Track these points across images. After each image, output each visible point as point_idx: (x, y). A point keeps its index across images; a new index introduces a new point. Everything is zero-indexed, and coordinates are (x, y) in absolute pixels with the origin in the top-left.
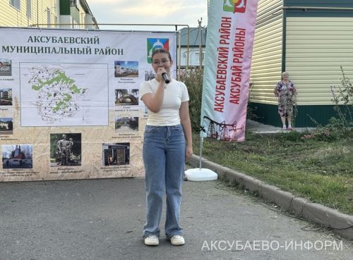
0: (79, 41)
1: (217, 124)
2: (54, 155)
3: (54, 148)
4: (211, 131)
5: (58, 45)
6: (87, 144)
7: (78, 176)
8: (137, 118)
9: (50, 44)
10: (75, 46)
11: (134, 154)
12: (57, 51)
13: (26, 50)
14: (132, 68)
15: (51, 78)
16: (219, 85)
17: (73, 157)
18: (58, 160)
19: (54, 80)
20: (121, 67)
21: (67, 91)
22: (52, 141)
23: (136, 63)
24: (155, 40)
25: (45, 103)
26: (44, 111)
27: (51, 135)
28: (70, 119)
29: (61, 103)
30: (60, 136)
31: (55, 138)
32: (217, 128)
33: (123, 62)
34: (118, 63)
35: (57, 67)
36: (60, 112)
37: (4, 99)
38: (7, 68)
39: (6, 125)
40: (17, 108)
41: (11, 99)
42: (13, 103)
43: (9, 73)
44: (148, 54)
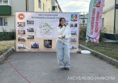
0: (52, 15)
1: (91, 38)
2: (44, 45)
3: (45, 43)
4: (89, 40)
5: (46, 17)
6: (54, 43)
7: (51, 51)
9: (44, 16)
10: (51, 17)
12: (46, 18)
13: (38, 18)
16: (92, 27)
17: (50, 46)
18: (46, 47)
19: (45, 25)
21: (48, 29)
22: (44, 41)
24: (73, 15)
25: (42, 31)
26: (42, 34)
28: (49, 36)
29: (47, 32)
30: (46, 40)
31: (45, 41)
32: (91, 39)
35: (46, 22)
36: (47, 34)
37: (32, 30)
38: (33, 22)
39: (32, 37)
40: (35, 33)
41: (34, 30)
42: (34, 31)
43: (33, 24)
44: (71, 19)
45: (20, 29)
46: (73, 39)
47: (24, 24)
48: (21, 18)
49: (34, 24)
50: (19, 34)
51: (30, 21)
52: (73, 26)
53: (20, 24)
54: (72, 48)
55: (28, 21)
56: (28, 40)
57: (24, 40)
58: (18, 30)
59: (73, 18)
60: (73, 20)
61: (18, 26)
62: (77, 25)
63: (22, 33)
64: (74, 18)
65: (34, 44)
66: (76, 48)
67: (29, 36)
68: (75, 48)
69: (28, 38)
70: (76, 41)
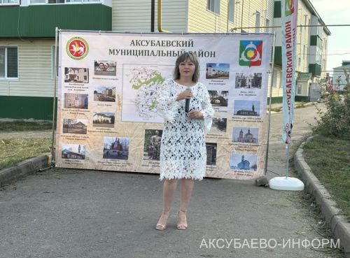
0: (175, 44)
2: (147, 150)
3: (147, 143)
5: (156, 49)
8: (225, 120)
9: (149, 48)
10: (171, 49)
11: (221, 155)
12: (155, 54)
13: (129, 53)
14: (223, 70)
15: (149, 79)
18: (150, 155)
19: (151, 80)
20: (212, 69)
22: (147, 135)
23: (228, 65)
24: (248, 42)
25: (143, 101)
26: (141, 109)
27: (146, 130)
30: (153, 132)
31: (149, 133)
33: (215, 64)
34: (210, 65)
35: (154, 69)
36: (155, 110)
37: (108, 96)
38: (113, 69)
39: (109, 119)
40: (119, 104)
41: (114, 97)
42: (116, 100)
43: (114, 73)
44: (240, 57)
45: (71, 92)
46: (245, 132)
47: (86, 74)
48: (78, 55)
49: (115, 75)
50: (68, 106)
51: (105, 64)
52: (247, 81)
53: (72, 73)
54: (239, 165)
55: (96, 64)
56: (95, 129)
57: (82, 128)
58: (65, 94)
59: (246, 55)
60: (246, 60)
61: (66, 81)
62: (261, 78)
63: (78, 103)
64: (251, 54)
65: (113, 144)
66: (255, 167)
67: (99, 114)
68: (250, 166)
69: (96, 123)
70: (254, 140)
